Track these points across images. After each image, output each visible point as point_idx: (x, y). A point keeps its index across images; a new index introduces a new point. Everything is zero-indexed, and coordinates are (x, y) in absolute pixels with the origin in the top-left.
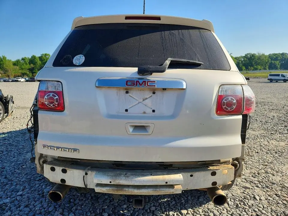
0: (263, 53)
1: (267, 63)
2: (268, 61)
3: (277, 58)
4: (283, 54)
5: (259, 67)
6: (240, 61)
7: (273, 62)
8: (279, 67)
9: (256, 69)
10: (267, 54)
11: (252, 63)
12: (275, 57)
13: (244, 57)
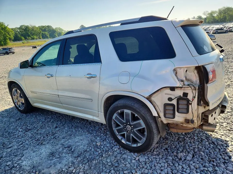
0: (35, 26)
1: (40, 34)
2: (40, 32)
3: (45, 29)
4: (48, 26)
5: (35, 37)
6: (16, 32)
7: (44, 33)
8: (49, 36)
9: (33, 39)
10: (37, 26)
11: (28, 34)
12: (44, 29)
13: (19, 28)
